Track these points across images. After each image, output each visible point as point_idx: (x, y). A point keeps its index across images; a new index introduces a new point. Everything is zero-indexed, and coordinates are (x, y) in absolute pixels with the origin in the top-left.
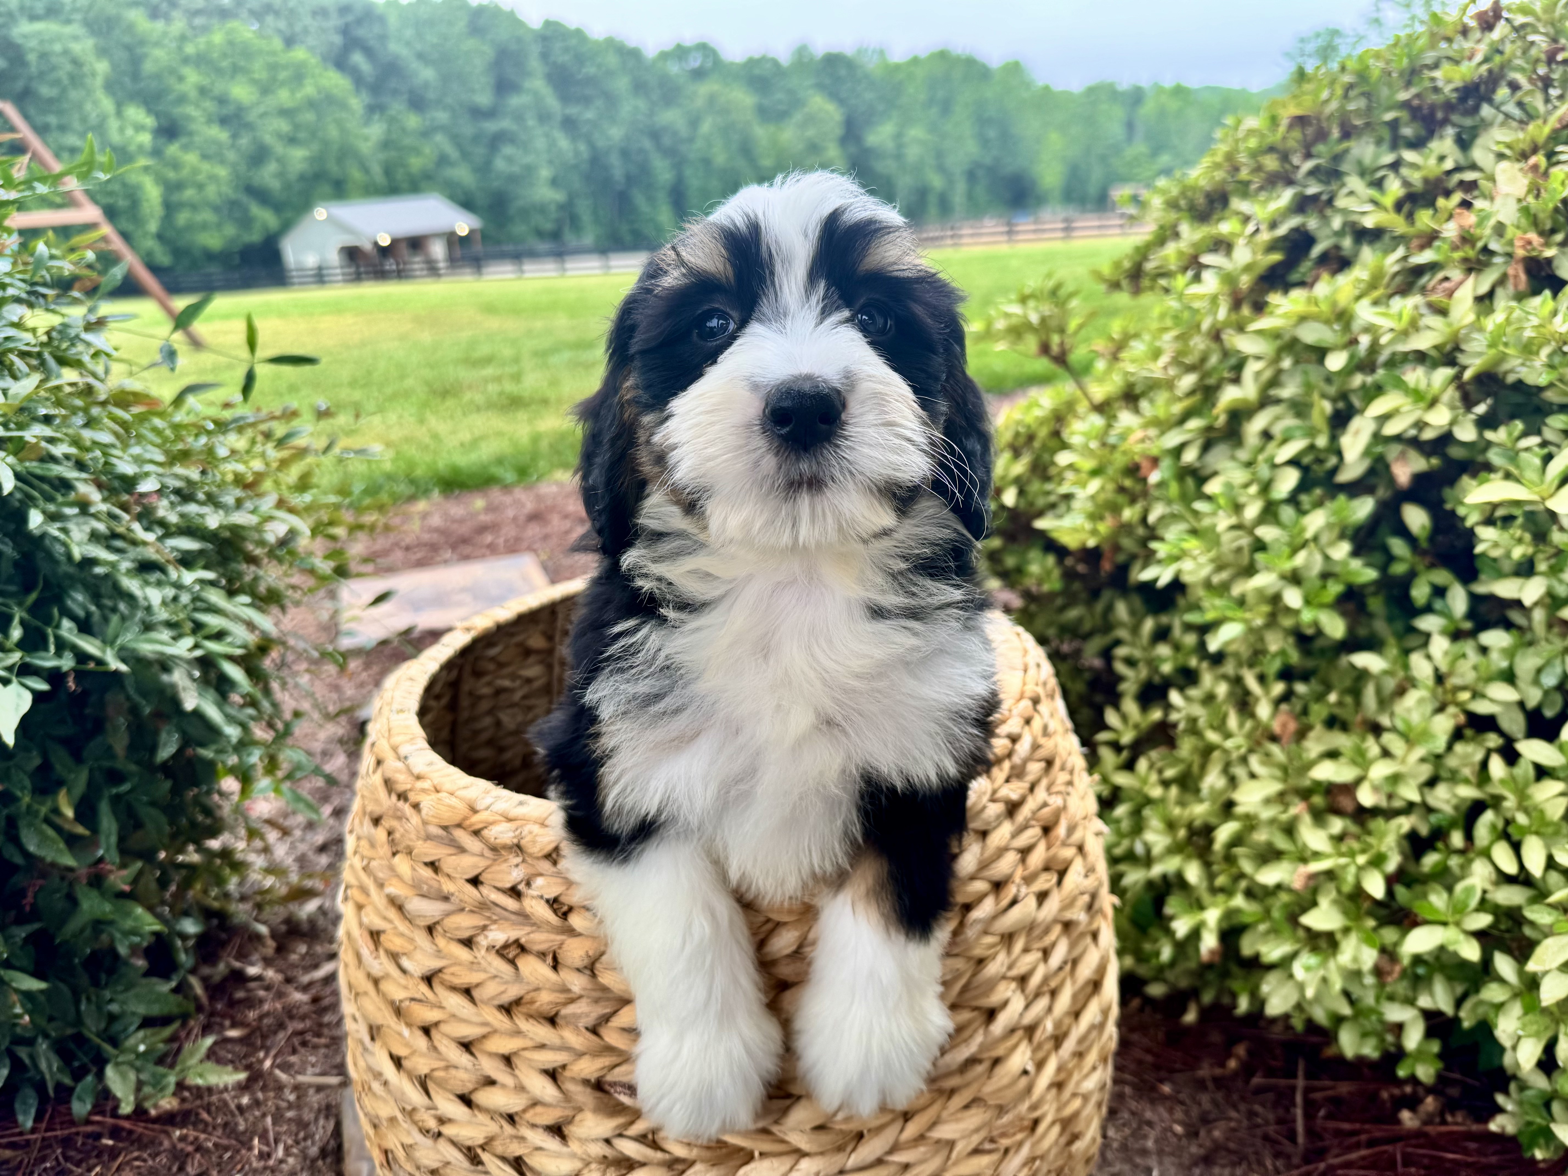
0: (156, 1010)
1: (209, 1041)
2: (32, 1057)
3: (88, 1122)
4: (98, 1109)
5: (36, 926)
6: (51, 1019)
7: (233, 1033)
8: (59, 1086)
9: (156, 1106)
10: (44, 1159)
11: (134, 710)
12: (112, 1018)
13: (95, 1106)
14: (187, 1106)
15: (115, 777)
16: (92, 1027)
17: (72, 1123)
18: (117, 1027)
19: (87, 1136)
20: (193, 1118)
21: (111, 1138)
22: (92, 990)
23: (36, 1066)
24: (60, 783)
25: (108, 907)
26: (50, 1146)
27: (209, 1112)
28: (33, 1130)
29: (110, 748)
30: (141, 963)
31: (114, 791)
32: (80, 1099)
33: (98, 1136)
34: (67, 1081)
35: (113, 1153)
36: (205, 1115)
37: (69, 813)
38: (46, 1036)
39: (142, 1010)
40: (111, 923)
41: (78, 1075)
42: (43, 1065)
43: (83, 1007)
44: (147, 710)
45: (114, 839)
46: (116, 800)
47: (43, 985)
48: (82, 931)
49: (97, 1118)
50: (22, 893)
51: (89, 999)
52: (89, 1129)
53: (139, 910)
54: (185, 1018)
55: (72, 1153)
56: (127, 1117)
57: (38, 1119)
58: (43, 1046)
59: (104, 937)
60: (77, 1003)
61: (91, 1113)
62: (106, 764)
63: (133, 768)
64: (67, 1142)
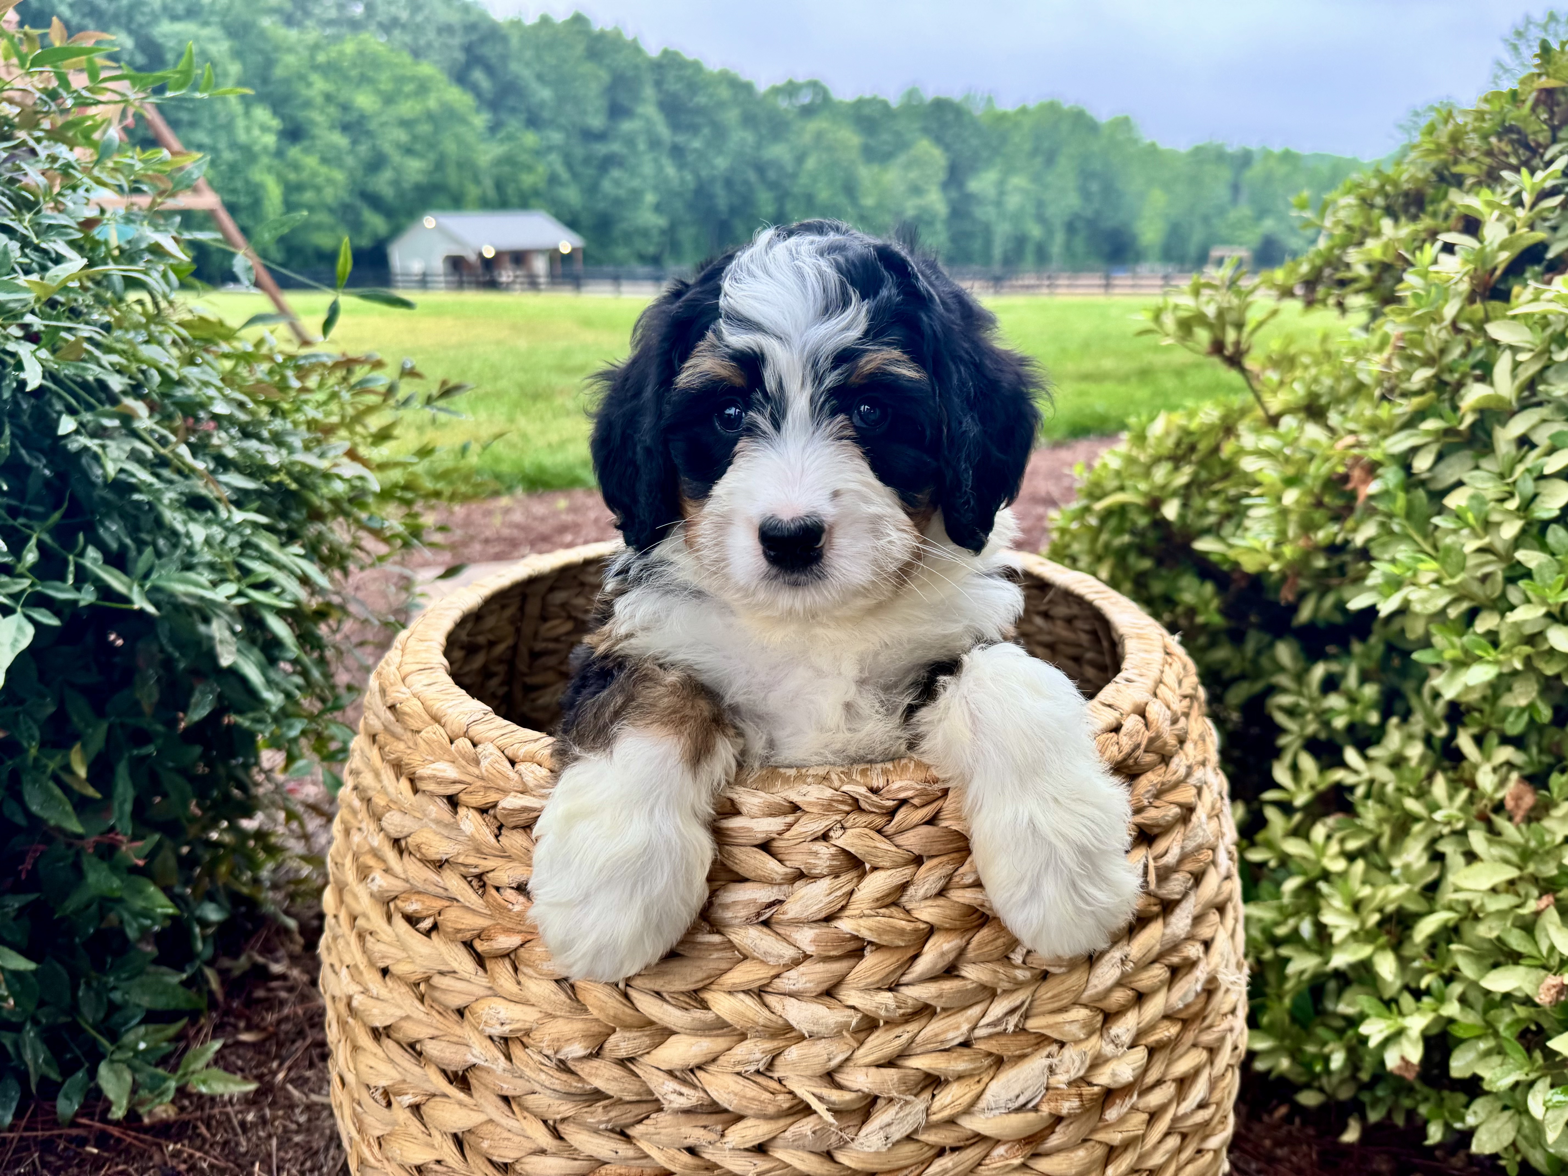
0: (161, 1003)
1: (217, 1045)
2: (17, 1046)
3: (73, 1124)
4: (86, 1110)
5: (32, 897)
6: (41, 1004)
7: (246, 1037)
8: (44, 1080)
9: (150, 1113)
10: (18, 1163)
11: (168, 663)
12: (113, 1008)
13: (82, 1107)
14: (185, 1116)
15: (141, 737)
16: (89, 1015)
17: (55, 1123)
18: (117, 1018)
19: (70, 1139)
20: (190, 1132)
21: (96, 1147)
22: (93, 974)
23: (20, 1056)
24: (76, 737)
25: (116, 883)
26: (27, 1148)
27: (209, 1127)
28: (12, 1128)
29: (137, 703)
30: (150, 949)
31: (135, 752)
32: (68, 1097)
33: (83, 1142)
34: (54, 1076)
35: (97, 1163)
36: (203, 1130)
37: (82, 772)
38: (36, 1022)
39: (146, 1001)
40: (120, 900)
41: (67, 1070)
42: (28, 1056)
43: (80, 994)
44: (182, 665)
45: (128, 807)
46: (137, 764)
47: (31, 966)
48: (88, 906)
49: (84, 1121)
50: (21, 857)
51: (88, 985)
52: (74, 1132)
53: (152, 889)
54: (194, 1015)
55: (52, 1159)
56: (117, 1123)
57: (18, 1115)
58: (30, 1033)
59: (113, 917)
60: (75, 988)
61: (77, 1114)
62: (131, 721)
63: (160, 728)
64: (47, 1146)
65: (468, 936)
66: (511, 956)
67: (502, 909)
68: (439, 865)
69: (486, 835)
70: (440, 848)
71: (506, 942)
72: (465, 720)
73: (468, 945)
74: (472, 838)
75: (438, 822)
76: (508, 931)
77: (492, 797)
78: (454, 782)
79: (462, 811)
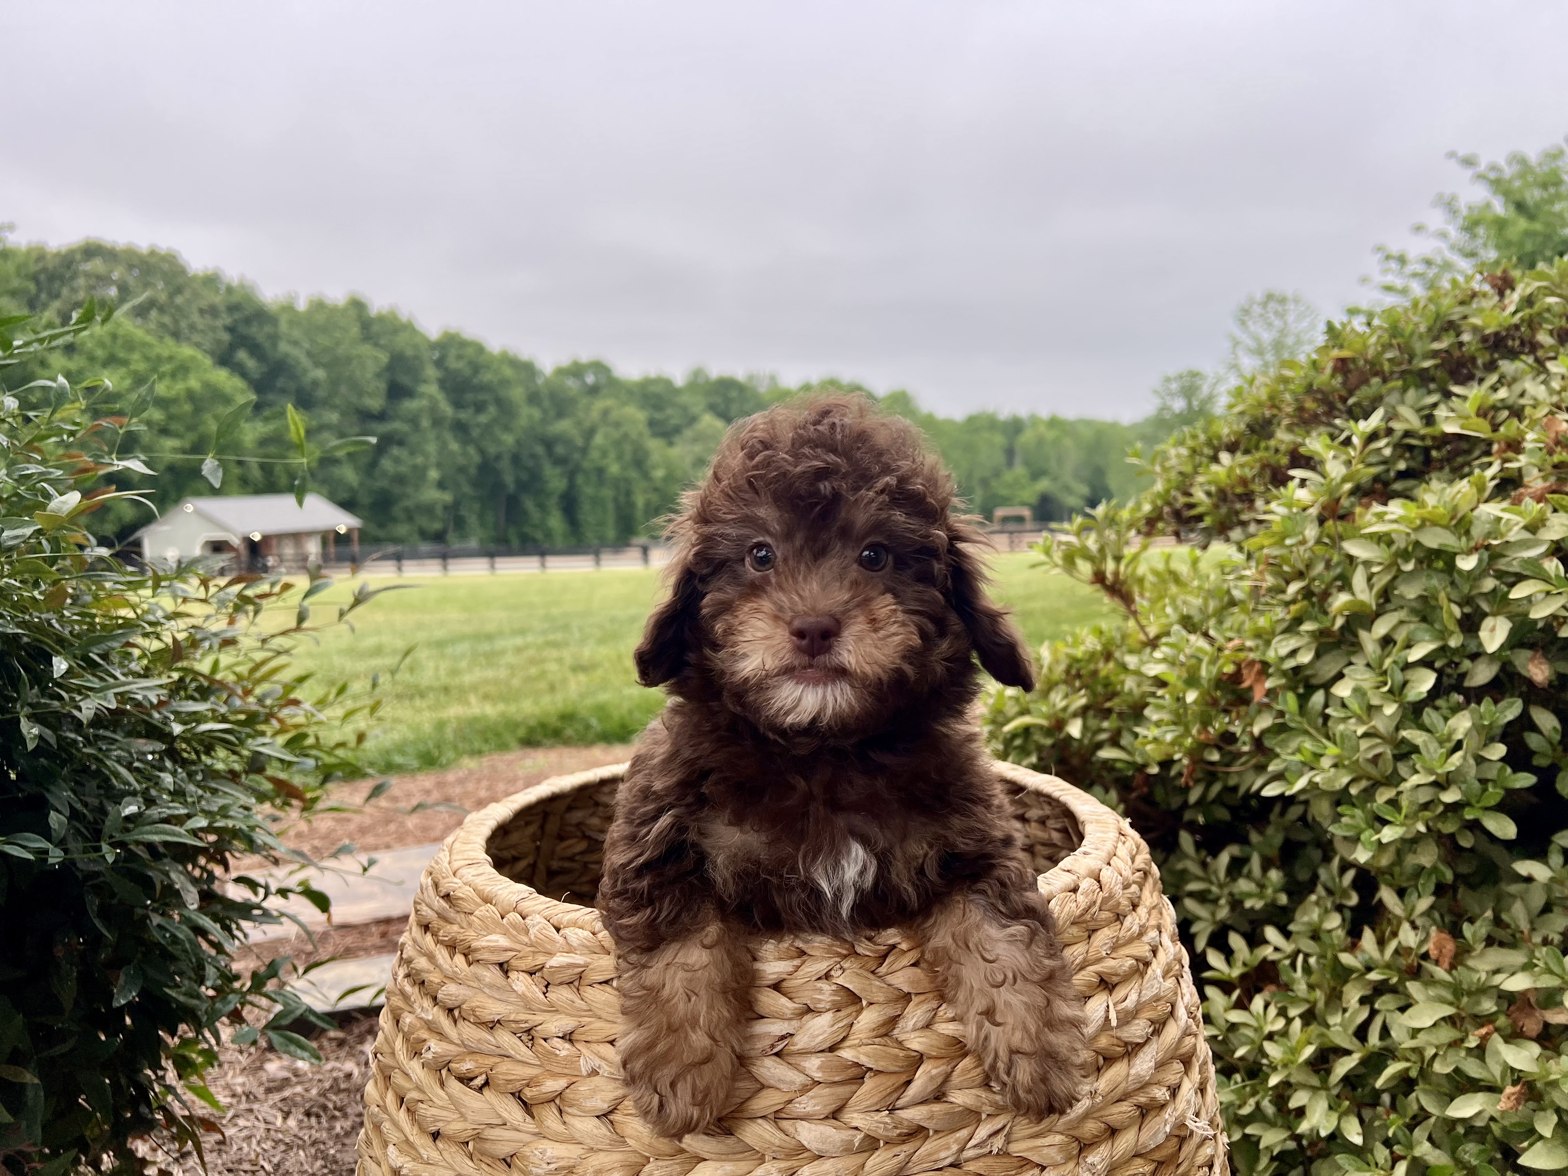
65: (518, 1086)
66: (558, 1101)
67: (551, 1055)
68: (492, 1025)
69: (537, 992)
70: (494, 1009)
71: (552, 1085)
72: (515, 898)
73: (518, 1096)
74: (522, 997)
75: (491, 986)
76: (555, 1075)
77: (540, 959)
78: (506, 950)
79: (513, 975)
